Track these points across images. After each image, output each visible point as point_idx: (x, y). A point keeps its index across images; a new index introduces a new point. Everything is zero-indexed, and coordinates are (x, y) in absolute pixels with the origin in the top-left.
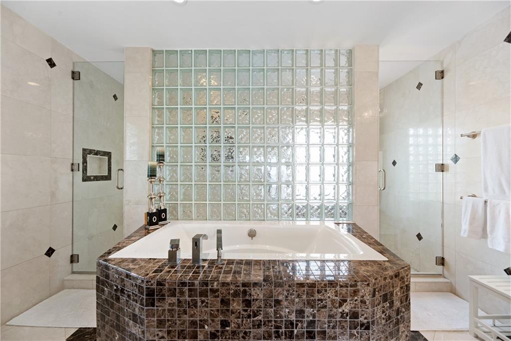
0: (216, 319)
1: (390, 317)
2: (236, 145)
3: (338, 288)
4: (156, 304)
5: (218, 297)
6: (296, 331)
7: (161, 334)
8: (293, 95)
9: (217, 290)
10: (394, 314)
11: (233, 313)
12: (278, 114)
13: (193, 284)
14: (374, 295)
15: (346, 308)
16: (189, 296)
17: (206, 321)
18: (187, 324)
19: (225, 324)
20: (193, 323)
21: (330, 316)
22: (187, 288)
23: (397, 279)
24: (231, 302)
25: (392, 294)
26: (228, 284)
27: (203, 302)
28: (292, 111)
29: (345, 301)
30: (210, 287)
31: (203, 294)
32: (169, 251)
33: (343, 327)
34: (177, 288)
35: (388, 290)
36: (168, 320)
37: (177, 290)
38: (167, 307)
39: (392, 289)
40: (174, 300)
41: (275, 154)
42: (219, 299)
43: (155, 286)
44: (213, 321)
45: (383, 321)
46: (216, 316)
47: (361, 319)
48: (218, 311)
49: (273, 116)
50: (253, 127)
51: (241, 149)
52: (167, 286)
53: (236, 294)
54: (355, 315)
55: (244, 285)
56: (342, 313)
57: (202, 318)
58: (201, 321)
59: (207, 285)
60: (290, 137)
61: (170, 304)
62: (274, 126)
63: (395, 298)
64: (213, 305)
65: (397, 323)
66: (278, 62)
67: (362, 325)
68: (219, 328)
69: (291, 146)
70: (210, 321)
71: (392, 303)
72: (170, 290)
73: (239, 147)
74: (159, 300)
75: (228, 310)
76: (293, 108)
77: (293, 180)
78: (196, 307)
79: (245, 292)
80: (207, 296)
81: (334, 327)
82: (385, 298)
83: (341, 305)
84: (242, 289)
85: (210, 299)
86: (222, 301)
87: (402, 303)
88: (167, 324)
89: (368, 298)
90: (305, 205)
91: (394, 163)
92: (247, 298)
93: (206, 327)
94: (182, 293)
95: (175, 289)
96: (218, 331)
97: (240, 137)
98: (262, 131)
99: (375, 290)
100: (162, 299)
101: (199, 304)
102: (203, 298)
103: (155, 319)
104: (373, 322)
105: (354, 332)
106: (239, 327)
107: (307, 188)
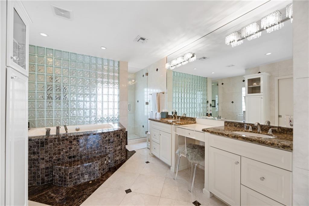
0: (67, 147)
1: (119, 140)
2: (69, 93)
3: (105, 134)
4: (44, 146)
5: (68, 141)
6: (93, 147)
7: (46, 155)
8: (96, 74)
9: (68, 139)
10: (120, 140)
11: (73, 144)
12: (90, 82)
13: (59, 138)
14: (114, 135)
15: (107, 139)
16: (58, 142)
17: (64, 148)
18: (57, 150)
19: (70, 148)
20: (59, 150)
21: (103, 141)
22: (57, 139)
23: (121, 131)
24: (73, 142)
25: (120, 135)
26: (72, 137)
27: (63, 143)
28: (96, 81)
29: (107, 137)
30: (65, 138)
31: (63, 140)
32: (46, 132)
33: (106, 144)
34: (53, 140)
35: (118, 134)
36: (49, 150)
37: (53, 141)
38: (49, 146)
39: (120, 134)
40: (52, 144)
41: (88, 97)
42: (69, 141)
43: (44, 140)
44: (66, 148)
45: (117, 141)
46: (68, 146)
47: (111, 141)
48: (68, 145)
49: (88, 82)
50: (78, 86)
51: (72, 95)
52: (49, 140)
53: (74, 139)
54: (109, 140)
55: (77, 136)
56: (106, 140)
57: (62, 148)
58: (62, 149)
59: (64, 138)
60: (95, 91)
61: (50, 145)
62: (88, 86)
63: (121, 136)
64: (66, 143)
65: (121, 142)
66: (90, 61)
67: (111, 142)
68: (69, 150)
69: (96, 95)
70: (65, 148)
71: (120, 137)
72: (50, 141)
73: (71, 94)
74: (46, 145)
75: (71, 144)
76: (96, 80)
77: (96, 108)
78: (60, 145)
79: (77, 138)
80: (64, 141)
81: (104, 144)
82: (117, 136)
83: (105, 138)
84: (76, 137)
85: (65, 141)
86: (70, 142)
87: (123, 137)
88: (49, 152)
89: (112, 135)
90: (101, 117)
91: (138, 101)
92: (78, 140)
93: (64, 150)
94: (55, 141)
95: (52, 140)
96: (68, 151)
97: (71, 89)
98: (82, 88)
99: (114, 133)
100: (47, 144)
101: (61, 144)
102: (63, 142)
103: (44, 151)
104: (114, 141)
105: (109, 144)
106: (75, 148)
107: (102, 111)
